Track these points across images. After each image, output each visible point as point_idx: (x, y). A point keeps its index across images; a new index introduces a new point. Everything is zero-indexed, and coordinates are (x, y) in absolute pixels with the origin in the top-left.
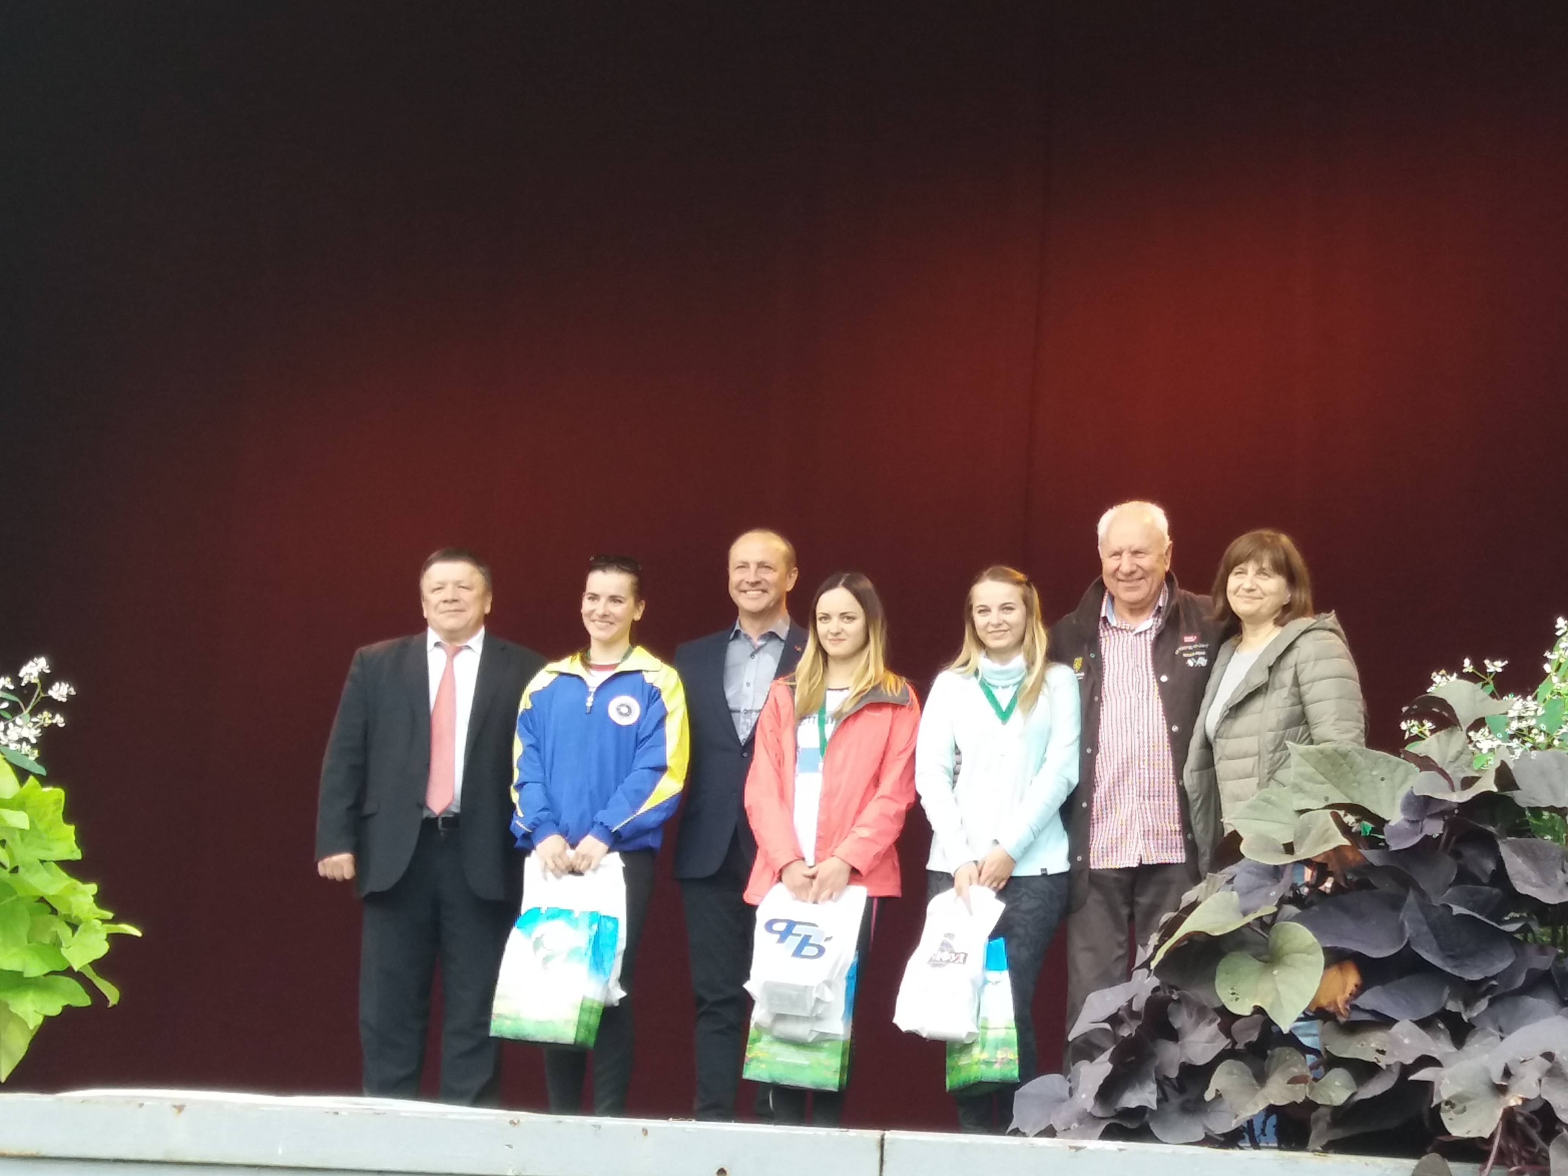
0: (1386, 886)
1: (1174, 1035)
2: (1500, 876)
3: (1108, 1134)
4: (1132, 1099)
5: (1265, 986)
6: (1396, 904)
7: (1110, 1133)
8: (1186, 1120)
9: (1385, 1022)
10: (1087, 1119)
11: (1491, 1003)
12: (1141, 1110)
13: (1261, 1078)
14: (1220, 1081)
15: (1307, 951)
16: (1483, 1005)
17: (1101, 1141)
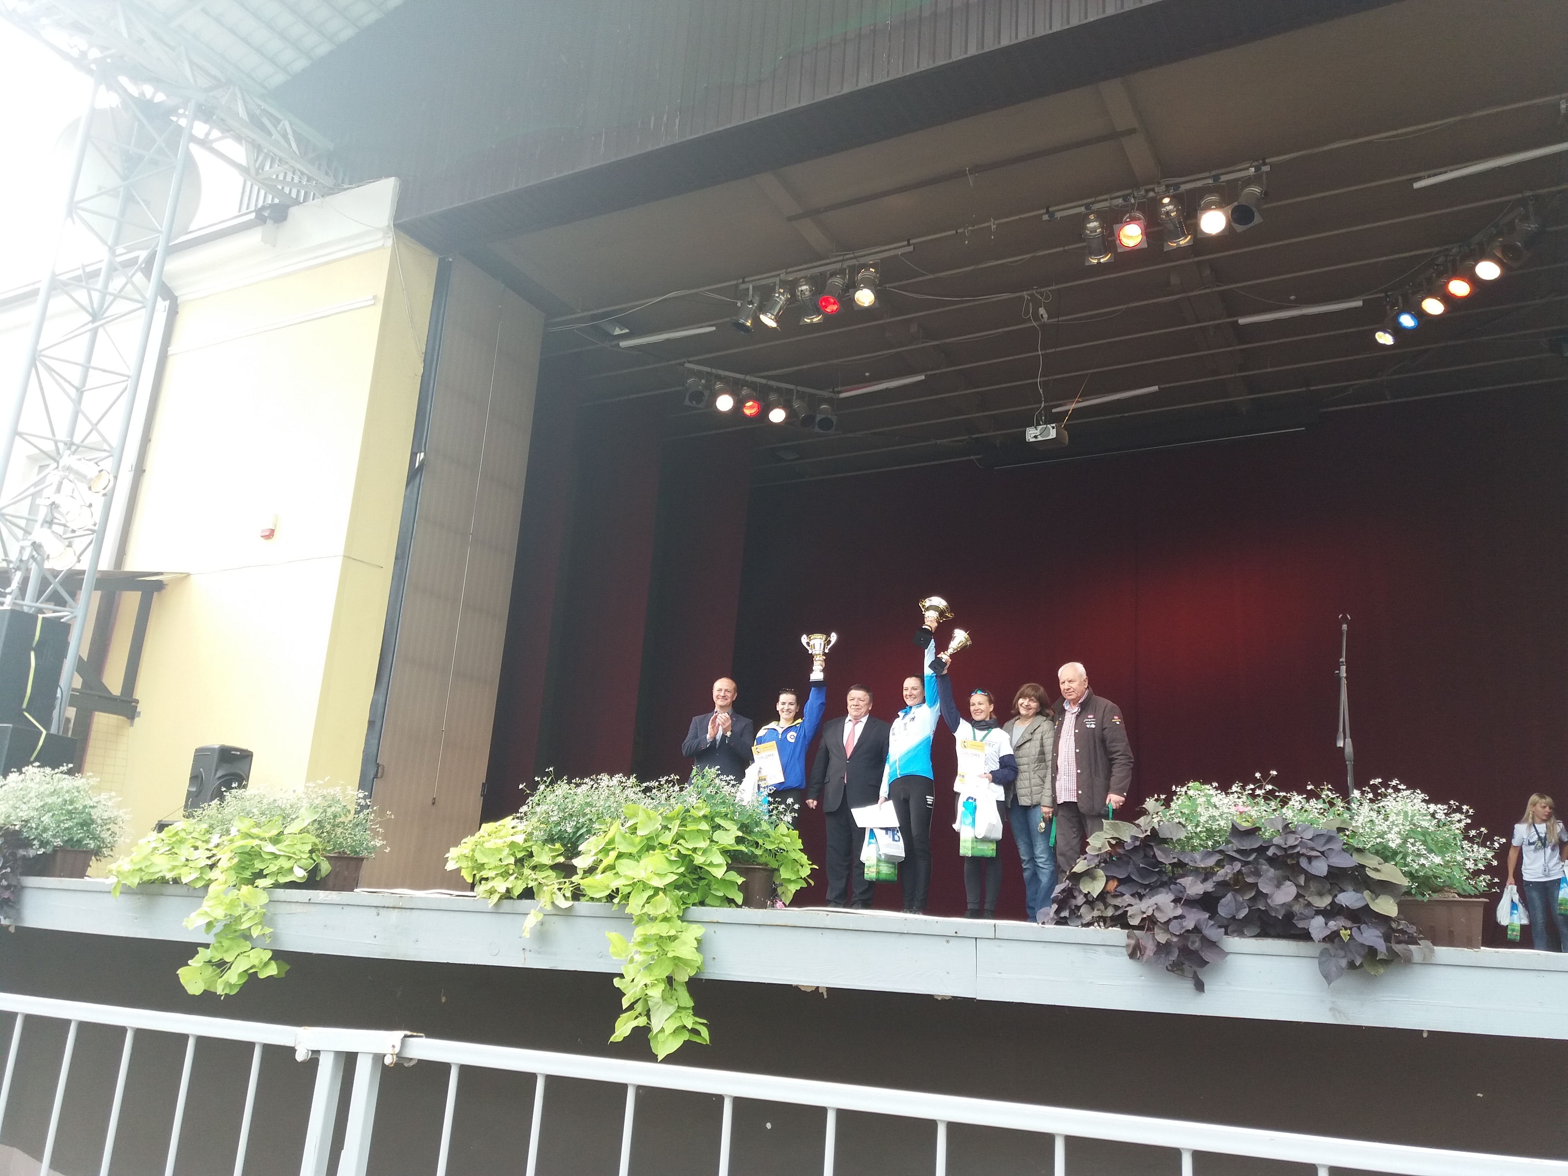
0: (1126, 859)
1: (1075, 898)
2: (1154, 856)
3: (1056, 924)
4: (1063, 915)
5: (1091, 885)
6: (1128, 863)
7: (1057, 923)
8: (1077, 920)
9: (1123, 895)
10: (1052, 919)
11: (1150, 890)
12: (1065, 917)
13: (1093, 909)
14: (1082, 910)
15: (1102, 877)
16: (1148, 890)
17: (1055, 926)
